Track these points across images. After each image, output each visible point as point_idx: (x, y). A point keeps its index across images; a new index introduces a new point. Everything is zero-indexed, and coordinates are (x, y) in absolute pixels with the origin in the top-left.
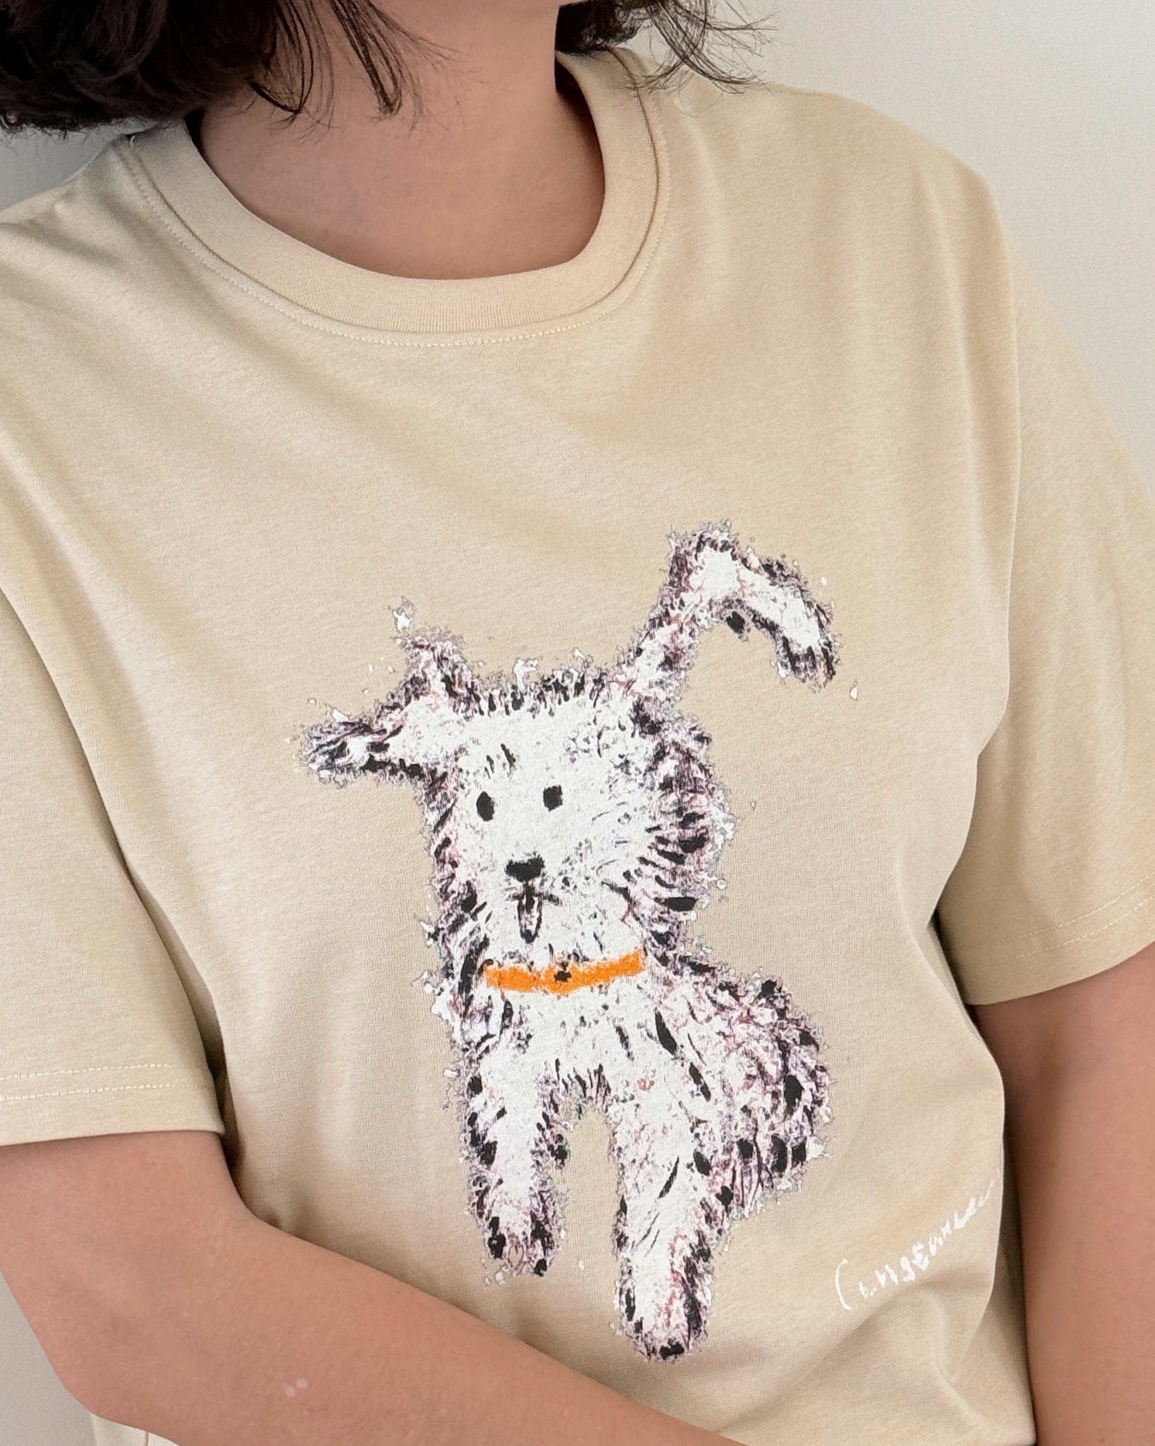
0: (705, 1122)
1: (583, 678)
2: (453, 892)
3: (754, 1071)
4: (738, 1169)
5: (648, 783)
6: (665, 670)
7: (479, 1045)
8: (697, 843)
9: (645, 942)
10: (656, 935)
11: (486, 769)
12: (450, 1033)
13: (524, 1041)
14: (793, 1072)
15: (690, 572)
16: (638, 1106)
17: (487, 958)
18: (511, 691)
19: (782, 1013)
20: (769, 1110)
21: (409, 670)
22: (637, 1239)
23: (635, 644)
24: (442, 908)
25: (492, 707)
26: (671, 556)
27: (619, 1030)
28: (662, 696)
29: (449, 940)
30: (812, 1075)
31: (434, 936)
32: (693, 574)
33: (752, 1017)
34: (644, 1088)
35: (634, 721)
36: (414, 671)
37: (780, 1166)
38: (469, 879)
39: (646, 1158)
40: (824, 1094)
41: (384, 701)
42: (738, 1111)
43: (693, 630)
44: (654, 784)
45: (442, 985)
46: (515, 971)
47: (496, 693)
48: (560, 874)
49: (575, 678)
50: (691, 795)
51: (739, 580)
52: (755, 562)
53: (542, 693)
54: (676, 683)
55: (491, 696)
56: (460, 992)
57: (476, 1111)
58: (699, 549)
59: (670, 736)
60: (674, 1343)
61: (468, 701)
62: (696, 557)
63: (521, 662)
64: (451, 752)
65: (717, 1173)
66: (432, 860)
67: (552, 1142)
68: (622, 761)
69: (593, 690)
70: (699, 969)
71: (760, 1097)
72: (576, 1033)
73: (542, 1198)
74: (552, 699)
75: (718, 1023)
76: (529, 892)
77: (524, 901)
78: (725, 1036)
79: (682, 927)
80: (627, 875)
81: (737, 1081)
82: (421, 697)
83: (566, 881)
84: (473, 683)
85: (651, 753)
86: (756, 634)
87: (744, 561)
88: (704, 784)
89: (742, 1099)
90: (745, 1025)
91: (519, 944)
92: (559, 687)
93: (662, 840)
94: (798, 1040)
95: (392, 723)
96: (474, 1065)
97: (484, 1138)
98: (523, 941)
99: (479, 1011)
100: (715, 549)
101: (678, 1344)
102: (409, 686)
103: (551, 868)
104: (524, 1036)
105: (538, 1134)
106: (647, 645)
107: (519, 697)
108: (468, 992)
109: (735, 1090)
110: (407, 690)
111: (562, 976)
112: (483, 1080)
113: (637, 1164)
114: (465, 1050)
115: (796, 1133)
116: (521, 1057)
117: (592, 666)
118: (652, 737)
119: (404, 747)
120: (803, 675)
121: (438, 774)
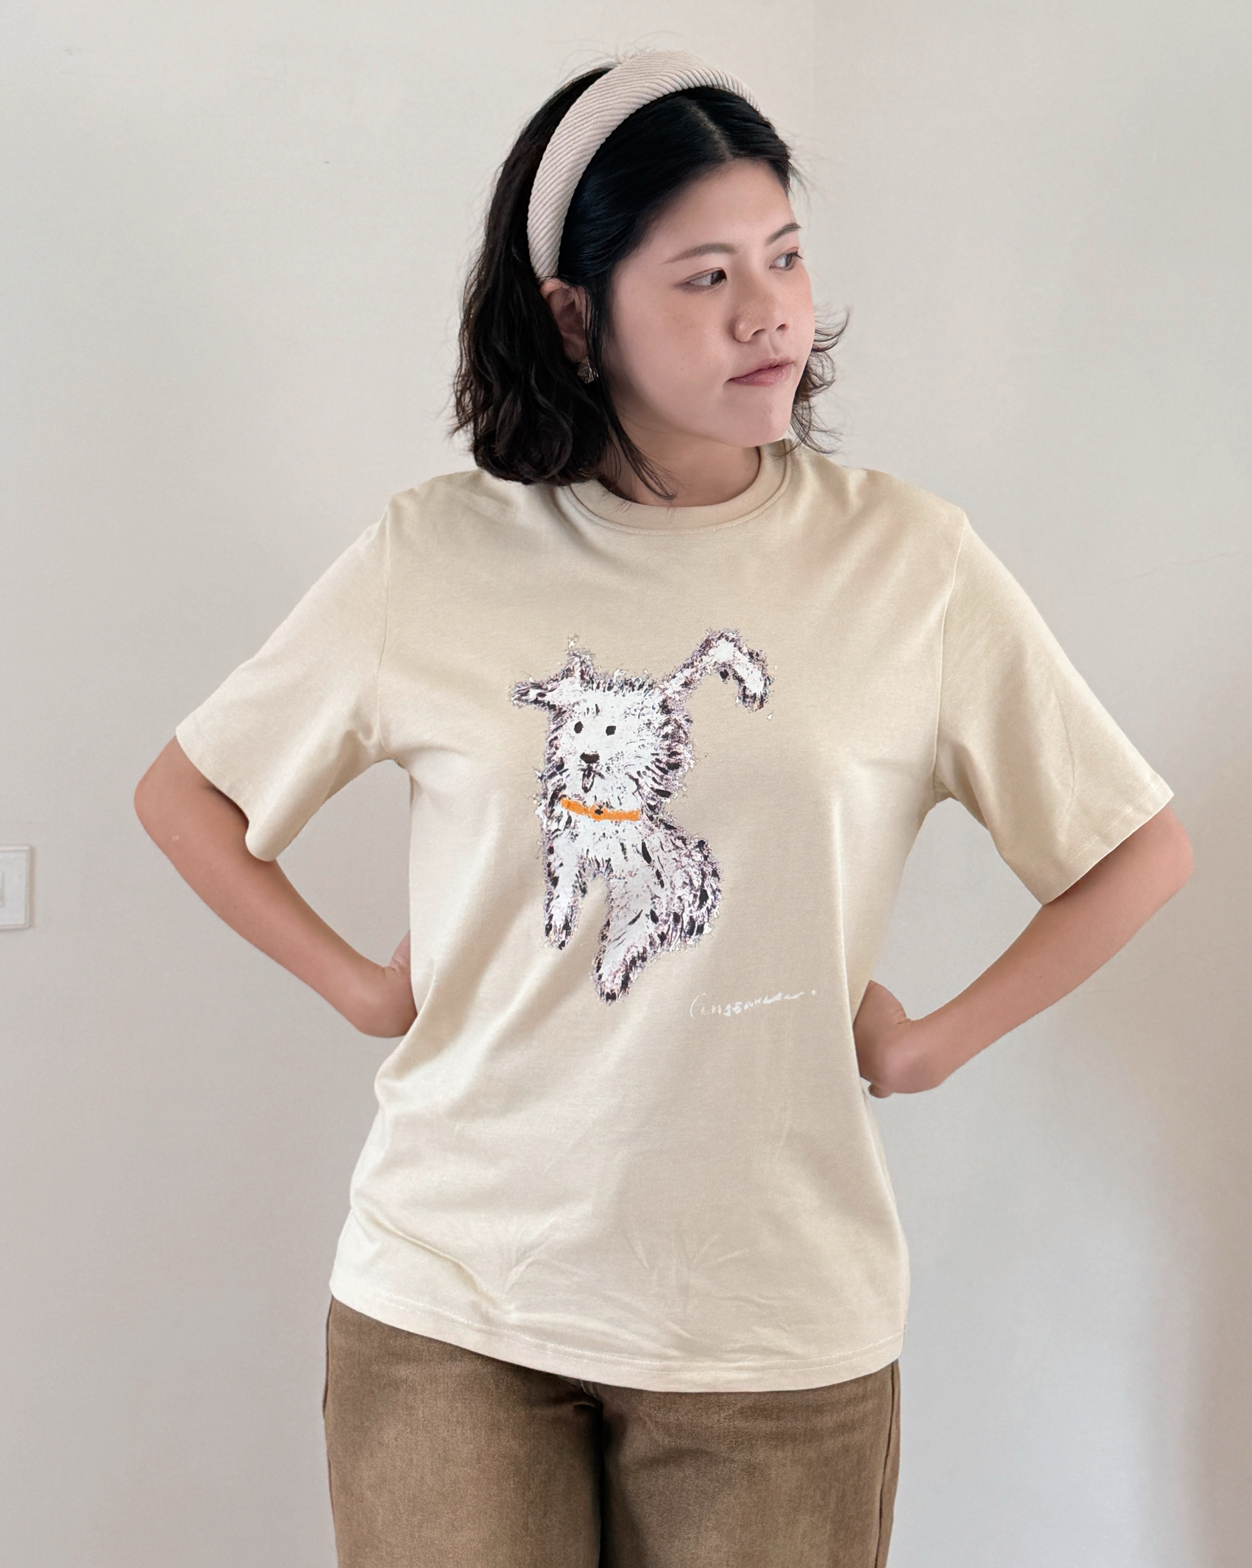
0: (659, 898)
1: (644, 683)
3: (688, 882)
4: (671, 927)
5: (657, 734)
6: (683, 687)
7: (553, 833)
8: (676, 766)
9: (643, 807)
10: (649, 805)
11: (585, 713)
12: (542, 824)
13: (574, 836)
14: (706, 888)
16: (626, 883)
17: (564, 794)
18: (609, 682)
19: (706, 858)
20: (691, 903)
21: (567, 665)
22: (612, 939)
23: (673, 673)
24: (546, 766)
25: (598, 687)
26: (705, 639)
27: (622, 844)
28: (677, 698)
29: (547, 782)
30: (714, 892)
31: (541, 778)
32: (712, 649)
33: (692, 856)
34: (631, 876)
35: (660, 707)
36: (569, 666)
37: (690, 933)
38: (563, 756)
39: (625, 905)
40: (718, 902)
41: (552, 677)
42: (676, 897)
43: (702, 673)
44: (660, 734)
45: (541, 802)
46: (576, 803)
47: (602, 682)
48: (606, 764)
49: (641, 682)
50: (677, 743)
51: (734, 656)
52: (745, 650)
53: (623, 686)
54: (685, 694)
55: (599, 683)
56: (549, 806)
57: (551, 861)
58: (719, 638)
59: (674, 716)
60: (614, 992)
61: (588, 683)
62: (716, 642)
63: (618, 670)
64: (572, 703)
65: (660, 924)
66: (547, 744)
67: (581, 884)
68: (649, 722)
69: (647, 689)
70: (669, 827)
71: (688, 894)
72: (600, 840)
73: (572, 910)
74: (627, 689)
75: (674, 854)
76: (590, 769)
77: (586, 773)
78: (676, 861)
79: (663, 805)
80: (639, 773)
81: (678, 883)
82: (569, 678)
83: (608, 768)
84: (593, 675)
85: (663, 722)
86: (732, 682)
88: (683, 740)
89: (679, 892)
90: (687, 859)
91: (581, 792)
92: (632, 685)
93: (658, 760)
94: (711, 873)
95: (552, 686)
96: (550, 842)
97: (553, 874)
98: (583, 791)
99: (556, 817)
100: (727, 641)
102: (565, 672)
103: (602, 761)
104: (574, 834)
105: (576, 879)
106: (679, 675)
107: (612, 685)
108: (552, 807)
109: (677, 887)
111: (599, 812)
112: (555, 849)
113: (620, 907)
114: (547, 834)
115: (701, 919)
116: (571, 842)
117: (650, 679)
118: (666, 715)
119: (553, 697)
120: (747, 705)
121: (563, 711)
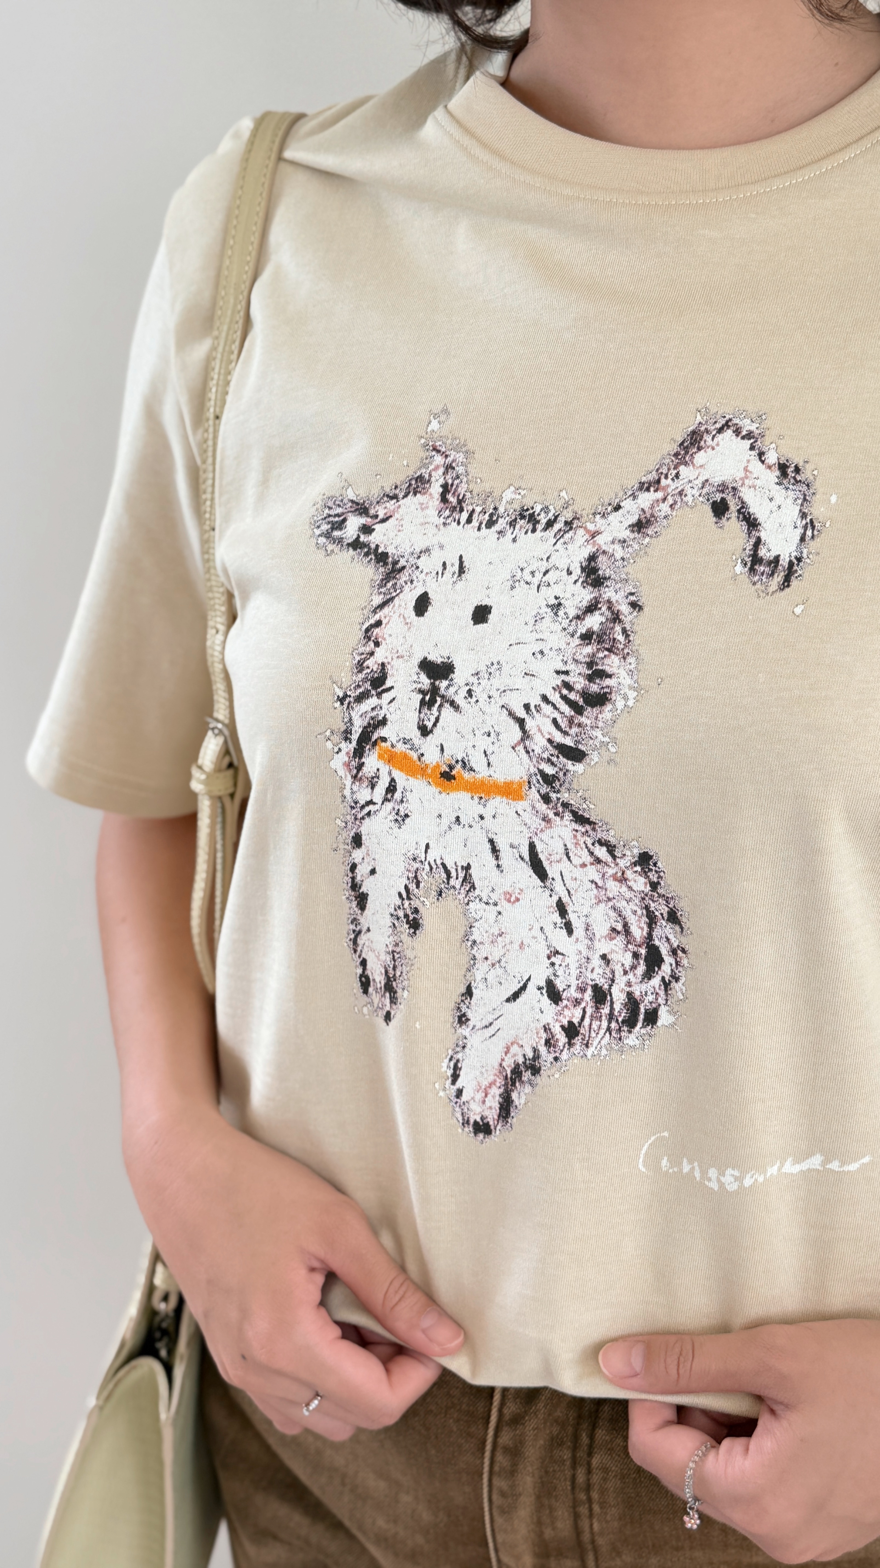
0: (563, 955)
1: (556, 517)
2: (368, 667)
3: (619, 927)
4: (589, 1011)
5: (571, 629)
6: (633, 531)
7: (363, 807)
8: (599, 700)
9: (531, 776)
10: (542, 773)
11: (437, 573)
12: (343, 788)
13: (402, 818)
14: (657, 942)
15: (699, 449)
16: (499, 913)
17: (382, 735)
18: (491, 511)
19: (654, 886)
20: (627, 967)
21: (420, 469)
22: (479, 1025)
23: (617, 501)
24: (354, 678)
25: (469, 521)
26: (690, 429)
27: (491, 841)
28: (619, 553)
29: (353, 708)
30: (674, 952)
31: (342, 700)
32: (702, 451)
33: (626, 880)
34: (509, 901)
35: (583, 569)
36: (423, 471)
37: (630, 1022)
38: (386, 661)
39: (499, 962)
40: (681, 973)
41: (387, 490)
42: (597, 956)
43: (675, 503)
44: (575, 632)
45: (340, 746)
46: (405, 756)
47: (478, 509)
48: (467, 684)
49: (551, 516)
50: (606, 653)
51: (746, 469)
52: (772, 458)
53: (515, 520)
54: (636, 547)
55: (473, 511)
56: (355, 756)
57: (356, 861)
58: (720, 430)
59: (608, 593)
60: (485, 1121)
61: (453, 509)
62: (714, 437)
63: (512, 489)
64: (418, 550)
65: (566, 1007)
66: (361, 634)
67: (409, 912)
68: (556, 602)
69: (560, 530)
70: (582, 819)
71: (620, 951)
72: (450, 828)
73: (394, 956)
74: (521, 527)
75: (592, 872)
76: (434, 691)
77: (427, 698)
78: (597, 886)
79: (569, 776)
80: (527, 707)
81: (601, 929)
82: (418, 495)
83: (470, 693)
84: (464, 495)
85: (585, 603)
86: (733, 524)
87: (761, 454)
88: (621, 646)
89: (603, 947)
90: (617, 883)
91: (414, 734)
92: (533, 520)
93: (568, 686)
94: (666, 915)
95: (386, 511)
96: (357, 822)
97: (360, 888)
98: (418, 733)
99: (367, 778)
100: (737, 435)
101: (488, 1122)
102: (413, 482)
103: (460, 676)
104: (402, 813)
105: (398, 902)
106: (627, 504)
107: (495, 518)
108: (360, 758)
109: (598, 936)
110: (410, 485)
111: (447, 776)
112: (364, 838)
113: (489, 962)
115: (651, 998)
116: (396, 830)
117: (570, 508)
118: (591, 589)
119: (385, 535)
120: (756, 578)
121: (398, 566)
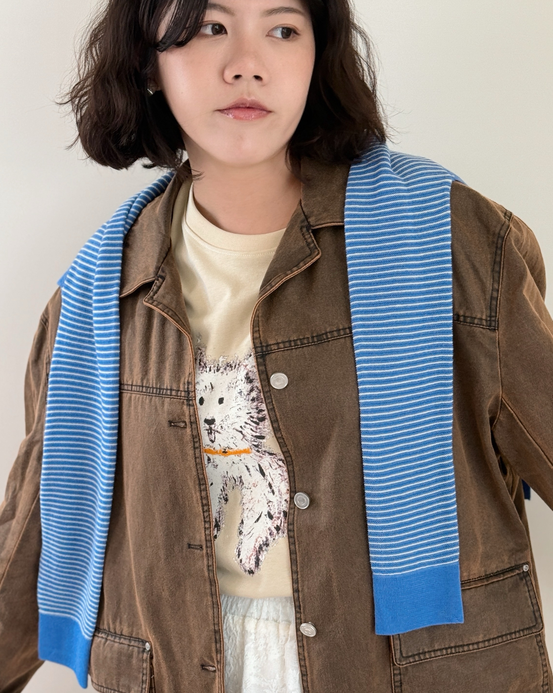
0: (272, 502)
1: (236, 364)
4: (283, 520)
5: (247, 399)
8: (262, 419)
9: (251, 446)
10: (254, 445)
11: (204, 390)
13: (216, 467)
16: (251, 491)
18: (217, 366)
22: (246, 534)
25: (210, 370)
27: (247, 467)
28: (256, 370)
34: (254, 486)
35: (246, 378)
39: (251, 509)
42: (283, 500)
44: (249, 399)
47: (212, 366)
48: (220, 424)
50: (261, 404)
53: (226, 367)
55: (211, 367)
59: (256, 384)
60: (251, 570)
61: (204, 368)
63: (222, 357)
65: (275, 520)
67: (223, 496)
68: (240, 391)
69: (237, 368)
70: (271, 454)
73: (219, 513)
74: (228, 370)
75: (279, 471)
76: (211, 429)
77: (209, 431)
78: (281, 475)
79: (262, 444)
80: (241, 427)
81: (284, 490)
83: (222, 427)
84: (206, 362)
85: (249, 389)
89: (285, 497)
93: (252, 417)
98: (211, 442)
103: (217, 422)
104: (215, 465)
105: (221, 492)
107: (219, 368)
109: (283, 493)
111: (225, 452)
113: (248, 510)
117: (238, 360)
118: (250, 384)
